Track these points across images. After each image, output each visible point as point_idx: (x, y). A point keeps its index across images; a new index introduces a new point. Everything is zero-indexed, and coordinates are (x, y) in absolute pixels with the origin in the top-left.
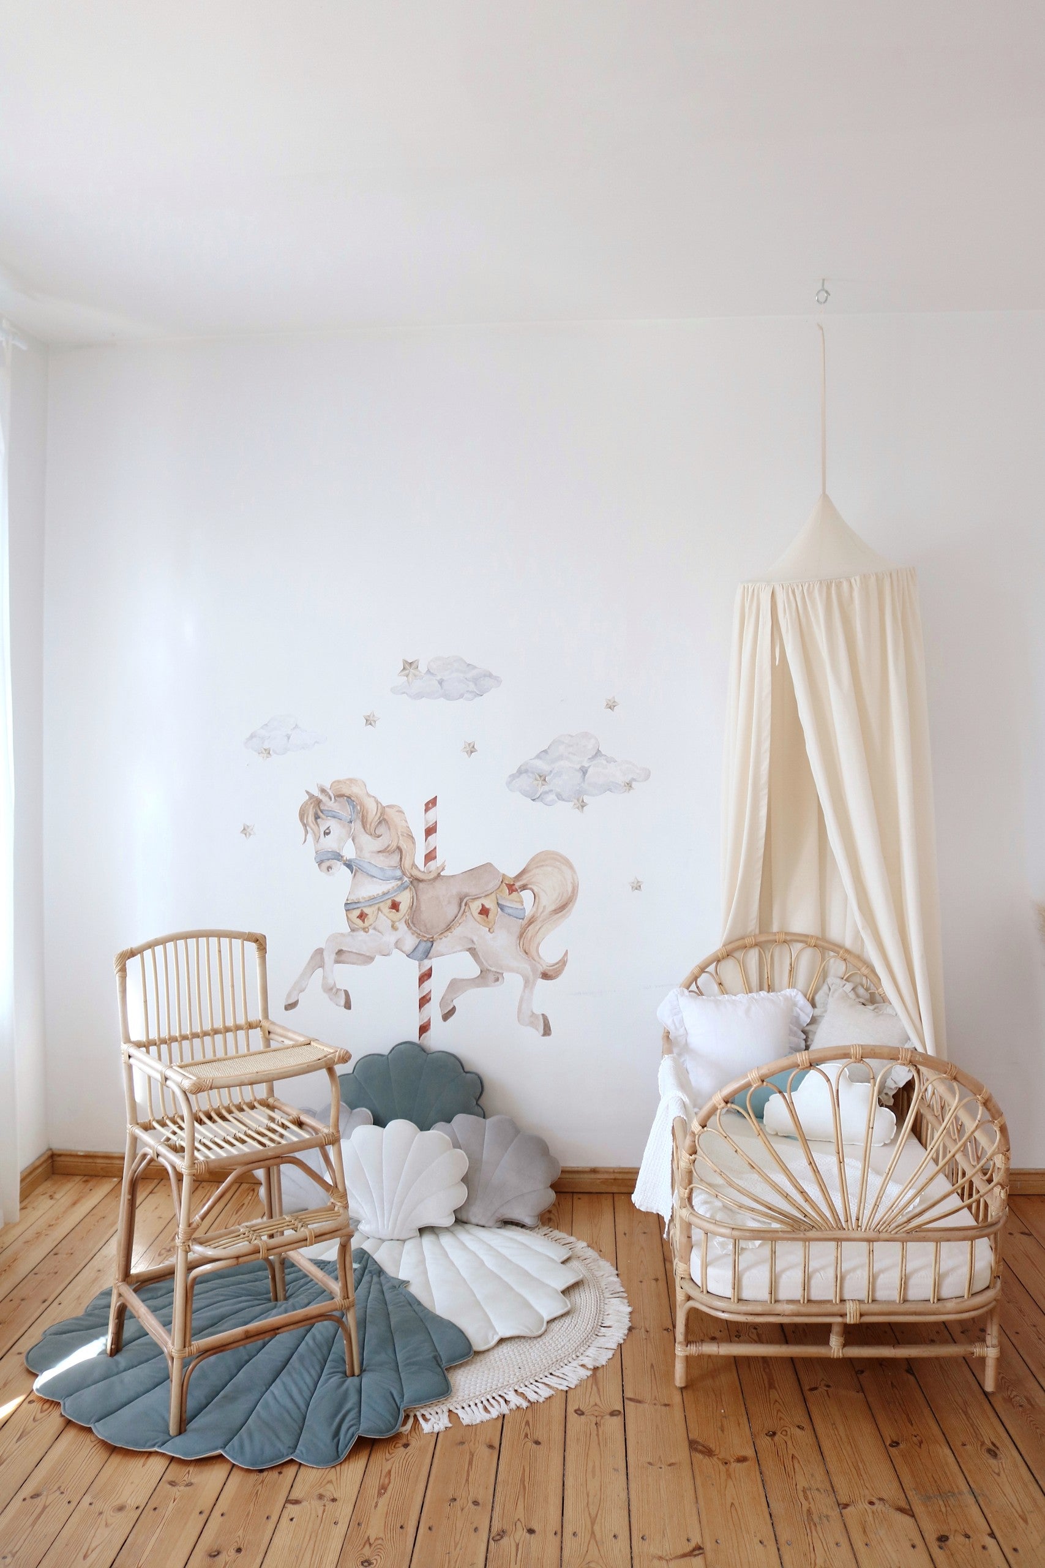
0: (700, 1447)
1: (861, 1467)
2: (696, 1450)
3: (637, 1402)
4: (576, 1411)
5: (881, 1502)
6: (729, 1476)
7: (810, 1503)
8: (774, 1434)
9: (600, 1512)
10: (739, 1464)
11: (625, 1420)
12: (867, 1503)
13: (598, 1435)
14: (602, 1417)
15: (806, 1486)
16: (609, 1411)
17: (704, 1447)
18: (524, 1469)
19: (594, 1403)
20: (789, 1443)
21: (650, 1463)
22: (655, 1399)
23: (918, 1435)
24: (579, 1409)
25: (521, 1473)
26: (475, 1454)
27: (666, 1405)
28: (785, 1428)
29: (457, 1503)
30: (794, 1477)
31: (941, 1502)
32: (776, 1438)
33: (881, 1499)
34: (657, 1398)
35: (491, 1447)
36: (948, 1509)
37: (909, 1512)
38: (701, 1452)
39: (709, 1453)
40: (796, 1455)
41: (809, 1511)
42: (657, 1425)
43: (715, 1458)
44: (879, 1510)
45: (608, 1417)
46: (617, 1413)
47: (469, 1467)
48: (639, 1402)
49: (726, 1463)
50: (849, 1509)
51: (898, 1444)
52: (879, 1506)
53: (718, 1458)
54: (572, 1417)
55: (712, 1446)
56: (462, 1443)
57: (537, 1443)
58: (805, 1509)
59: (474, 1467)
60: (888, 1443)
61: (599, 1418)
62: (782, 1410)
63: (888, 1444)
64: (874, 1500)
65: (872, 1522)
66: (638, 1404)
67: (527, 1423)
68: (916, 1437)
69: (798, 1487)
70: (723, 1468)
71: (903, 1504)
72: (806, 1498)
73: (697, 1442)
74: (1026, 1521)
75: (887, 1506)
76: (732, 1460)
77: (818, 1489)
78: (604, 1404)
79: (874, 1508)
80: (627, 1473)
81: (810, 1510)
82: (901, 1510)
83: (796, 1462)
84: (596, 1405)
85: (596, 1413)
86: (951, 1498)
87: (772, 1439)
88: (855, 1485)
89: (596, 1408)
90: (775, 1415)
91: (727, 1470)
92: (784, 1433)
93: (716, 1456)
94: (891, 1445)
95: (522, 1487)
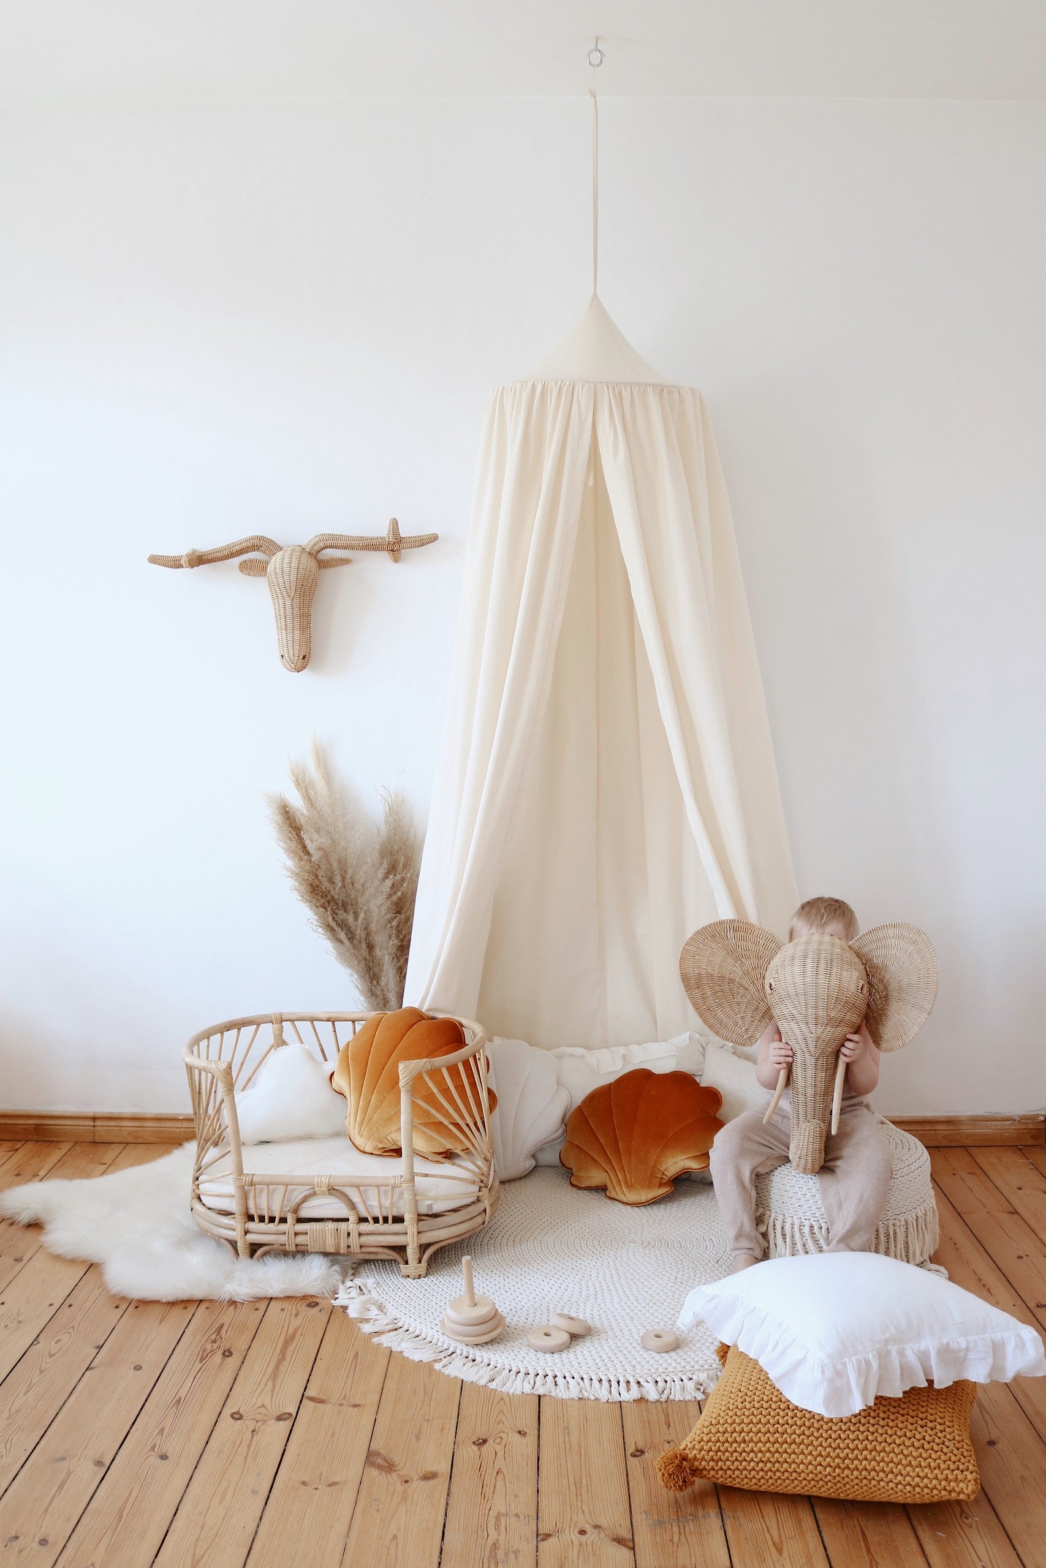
0: (380, 1461)
1: (584, 1483)
2: (373, 1464)
3: (318, 1402)
4: (232, 1416)
5: (596, 1531)
6: (404, 1498)
7: (499, 1534)
8: (485, 1441)
9: (209, 1552)
10: (424, 1483)
11: (293, 1426)
12: (576, 1532)
13: (249, 1446)
14: (265, 1422)
15: (503, 1511)
16: (277, 1414)
17: (385, 1460)
18: (131, 1493)
19: (261, 1405)
20: (500, 1454)
21: (304, 1483)
22: (345, 1398)
23: (672, 1440)
24: (238, 1413)
25: (127, 1495)
26: (73, 1475)
27: (355, 1406)
28: (499, 1435)
29: (18, 1542)
30: (490, 1500)
31: (676, 1529)
32: (485, 1447)
33: (597, 1527)
34: (347, 1398)
35: (99, 1463)
36: (683, 1537)
37: (628, 1543)
38: (380, 1467)
39: (389, 1467)
40: (504, 1470)
41: (495, 1546)
42: (334, 1432)
43: (394, 1475)
44: (589, 1542)
45: (273, 1421)
46: (287, 1416)
47: (56, 1492)
48: (322, 1402)
49: (406, 1482)
50: (551, 1540)
51: (642, 1452)
52: (592, 1536)
53: (399, 1474)
54: (226, 1419)
55: (396, 1460)
56: (63, 1459)
57: (164, 1457)
58: (490, 1542)
59: (62, 1494)
60: (631, 1449)
61: (260, 1423)
62: (505, 1411)
63: (628, 1453)
64: (588, 1528)
65: (575, 1557)
66: (318, 1405)
67: (162, 1431)
68: (669, 1442)
69: (491, 1512)
70: (400, 1488)
71: (625, 1534)
72: (497, 1527)
73: (377, 1454)
74: (780, 1551)
75: (603, 1534)
76: (416, 1477)
77: (517, 1515)
78: (273, 1404)
79: (584, 1538)
80: (268, 1497)
81: (497, 1545)
82: (620, 1541)
83: (500, 1477)
84: (263, 1406)
85: (259, 1417)
86: (690, 1522)
87: (479, 1449)
88: (569, 1509)
89: (262, 1410)
90: (495, 1416)
91: (405, 1491)
92: (498, 1440)
93: (397, 1473)
94: (633, 1455)
95: (117, 1517)
